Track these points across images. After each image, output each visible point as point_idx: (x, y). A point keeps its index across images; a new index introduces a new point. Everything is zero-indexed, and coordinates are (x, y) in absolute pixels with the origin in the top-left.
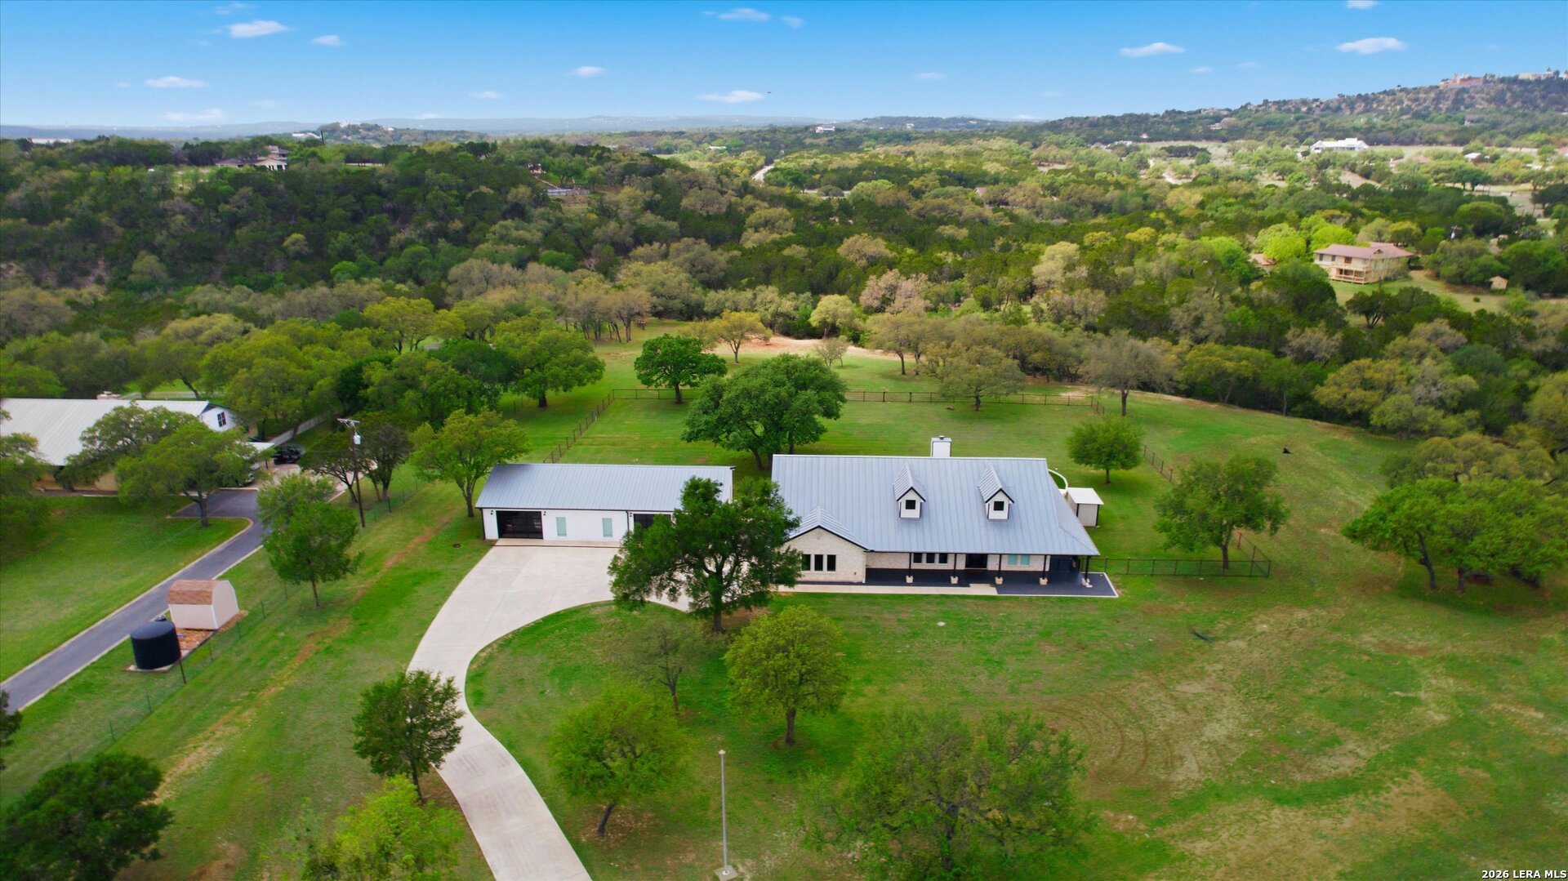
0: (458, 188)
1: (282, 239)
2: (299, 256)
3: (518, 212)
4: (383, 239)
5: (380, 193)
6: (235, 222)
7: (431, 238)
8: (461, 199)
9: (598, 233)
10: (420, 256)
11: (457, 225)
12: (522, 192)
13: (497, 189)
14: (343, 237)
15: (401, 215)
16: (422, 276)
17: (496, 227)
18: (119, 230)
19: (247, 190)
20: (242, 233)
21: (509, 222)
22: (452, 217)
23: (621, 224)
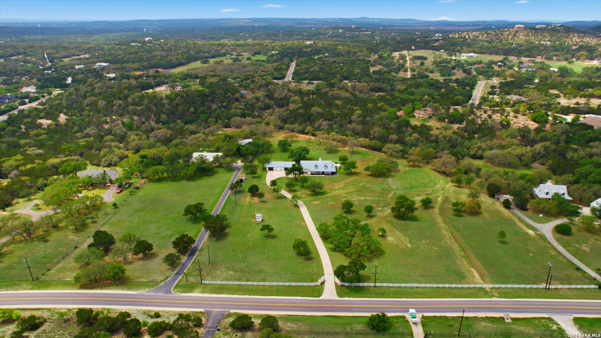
0: (223, 94)
1: (188, 109)
2: (193, 113)
3: (237, 100)
4: (210, 108)
5: (207, 96)
6: (178, 105)
7: (220, 107)
8: (225, 97)
9: (257, 105)
10: (219, 113)
11: (225, 104)
12: (238, 95)
13: (232, 94)
14: (202, 108)
15: (213, 101)
16: (221, 118)
17: (234, 105)
18: (155, 108)
19: (179, 97)
20: (180, 108)
21: (237, 103)
22: (223, 102)
23: (262, 103)
